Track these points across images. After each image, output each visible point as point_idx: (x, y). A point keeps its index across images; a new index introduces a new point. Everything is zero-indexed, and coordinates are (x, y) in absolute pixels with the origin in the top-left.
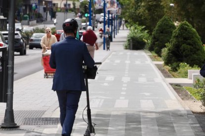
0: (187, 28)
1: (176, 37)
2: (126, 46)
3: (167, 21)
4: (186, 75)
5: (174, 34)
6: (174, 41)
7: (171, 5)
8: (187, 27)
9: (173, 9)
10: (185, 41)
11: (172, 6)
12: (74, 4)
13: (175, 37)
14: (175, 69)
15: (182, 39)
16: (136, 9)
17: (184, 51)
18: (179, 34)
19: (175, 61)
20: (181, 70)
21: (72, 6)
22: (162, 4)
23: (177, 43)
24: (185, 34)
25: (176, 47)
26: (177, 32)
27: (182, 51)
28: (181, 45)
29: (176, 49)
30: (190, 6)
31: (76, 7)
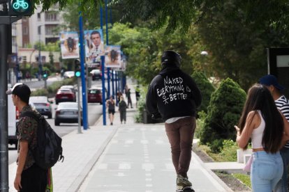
0: (231, 89)
1: (217, 102)
2: (137, 119)
3: (200, 78)
4: (234, 157)
5: (212, 99)
6: (212, 108)
7: (203, 53)
8: (231, 86)
9: (206, 59)
10: (229, 107)
11: (204, 55)
12: (51, 56)
13: (214, 102)
14: (216, 150)
15: (226, 106)
16: (150, 61)
17: (229, 122)
18: (220, 98)
19: (215, 138)
20: (226, 150)
21: (48, 60)
22: (189, 53)
23: (218, 111)
24: (228, 98)
25: (217, 117)
26: (218, 94)
27: (226, 122)
28: (224, 114)
29: (217, 120)
30: (232, 55)
31: (55, 61)
